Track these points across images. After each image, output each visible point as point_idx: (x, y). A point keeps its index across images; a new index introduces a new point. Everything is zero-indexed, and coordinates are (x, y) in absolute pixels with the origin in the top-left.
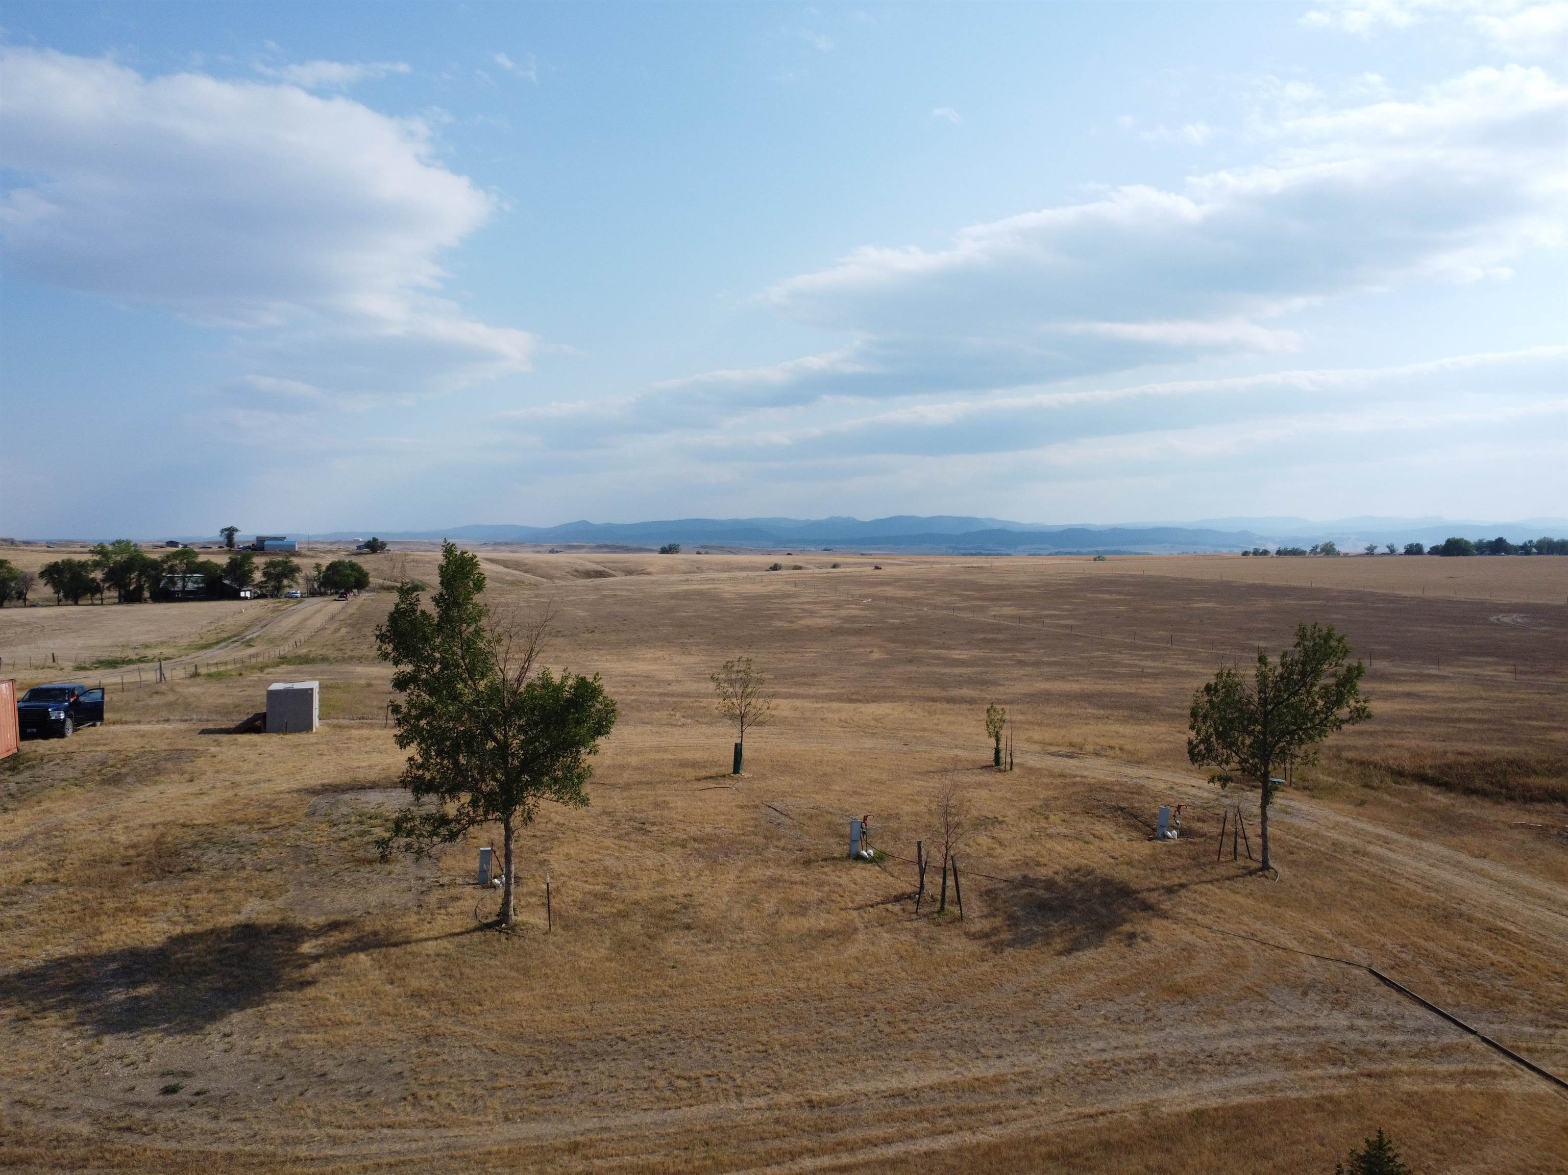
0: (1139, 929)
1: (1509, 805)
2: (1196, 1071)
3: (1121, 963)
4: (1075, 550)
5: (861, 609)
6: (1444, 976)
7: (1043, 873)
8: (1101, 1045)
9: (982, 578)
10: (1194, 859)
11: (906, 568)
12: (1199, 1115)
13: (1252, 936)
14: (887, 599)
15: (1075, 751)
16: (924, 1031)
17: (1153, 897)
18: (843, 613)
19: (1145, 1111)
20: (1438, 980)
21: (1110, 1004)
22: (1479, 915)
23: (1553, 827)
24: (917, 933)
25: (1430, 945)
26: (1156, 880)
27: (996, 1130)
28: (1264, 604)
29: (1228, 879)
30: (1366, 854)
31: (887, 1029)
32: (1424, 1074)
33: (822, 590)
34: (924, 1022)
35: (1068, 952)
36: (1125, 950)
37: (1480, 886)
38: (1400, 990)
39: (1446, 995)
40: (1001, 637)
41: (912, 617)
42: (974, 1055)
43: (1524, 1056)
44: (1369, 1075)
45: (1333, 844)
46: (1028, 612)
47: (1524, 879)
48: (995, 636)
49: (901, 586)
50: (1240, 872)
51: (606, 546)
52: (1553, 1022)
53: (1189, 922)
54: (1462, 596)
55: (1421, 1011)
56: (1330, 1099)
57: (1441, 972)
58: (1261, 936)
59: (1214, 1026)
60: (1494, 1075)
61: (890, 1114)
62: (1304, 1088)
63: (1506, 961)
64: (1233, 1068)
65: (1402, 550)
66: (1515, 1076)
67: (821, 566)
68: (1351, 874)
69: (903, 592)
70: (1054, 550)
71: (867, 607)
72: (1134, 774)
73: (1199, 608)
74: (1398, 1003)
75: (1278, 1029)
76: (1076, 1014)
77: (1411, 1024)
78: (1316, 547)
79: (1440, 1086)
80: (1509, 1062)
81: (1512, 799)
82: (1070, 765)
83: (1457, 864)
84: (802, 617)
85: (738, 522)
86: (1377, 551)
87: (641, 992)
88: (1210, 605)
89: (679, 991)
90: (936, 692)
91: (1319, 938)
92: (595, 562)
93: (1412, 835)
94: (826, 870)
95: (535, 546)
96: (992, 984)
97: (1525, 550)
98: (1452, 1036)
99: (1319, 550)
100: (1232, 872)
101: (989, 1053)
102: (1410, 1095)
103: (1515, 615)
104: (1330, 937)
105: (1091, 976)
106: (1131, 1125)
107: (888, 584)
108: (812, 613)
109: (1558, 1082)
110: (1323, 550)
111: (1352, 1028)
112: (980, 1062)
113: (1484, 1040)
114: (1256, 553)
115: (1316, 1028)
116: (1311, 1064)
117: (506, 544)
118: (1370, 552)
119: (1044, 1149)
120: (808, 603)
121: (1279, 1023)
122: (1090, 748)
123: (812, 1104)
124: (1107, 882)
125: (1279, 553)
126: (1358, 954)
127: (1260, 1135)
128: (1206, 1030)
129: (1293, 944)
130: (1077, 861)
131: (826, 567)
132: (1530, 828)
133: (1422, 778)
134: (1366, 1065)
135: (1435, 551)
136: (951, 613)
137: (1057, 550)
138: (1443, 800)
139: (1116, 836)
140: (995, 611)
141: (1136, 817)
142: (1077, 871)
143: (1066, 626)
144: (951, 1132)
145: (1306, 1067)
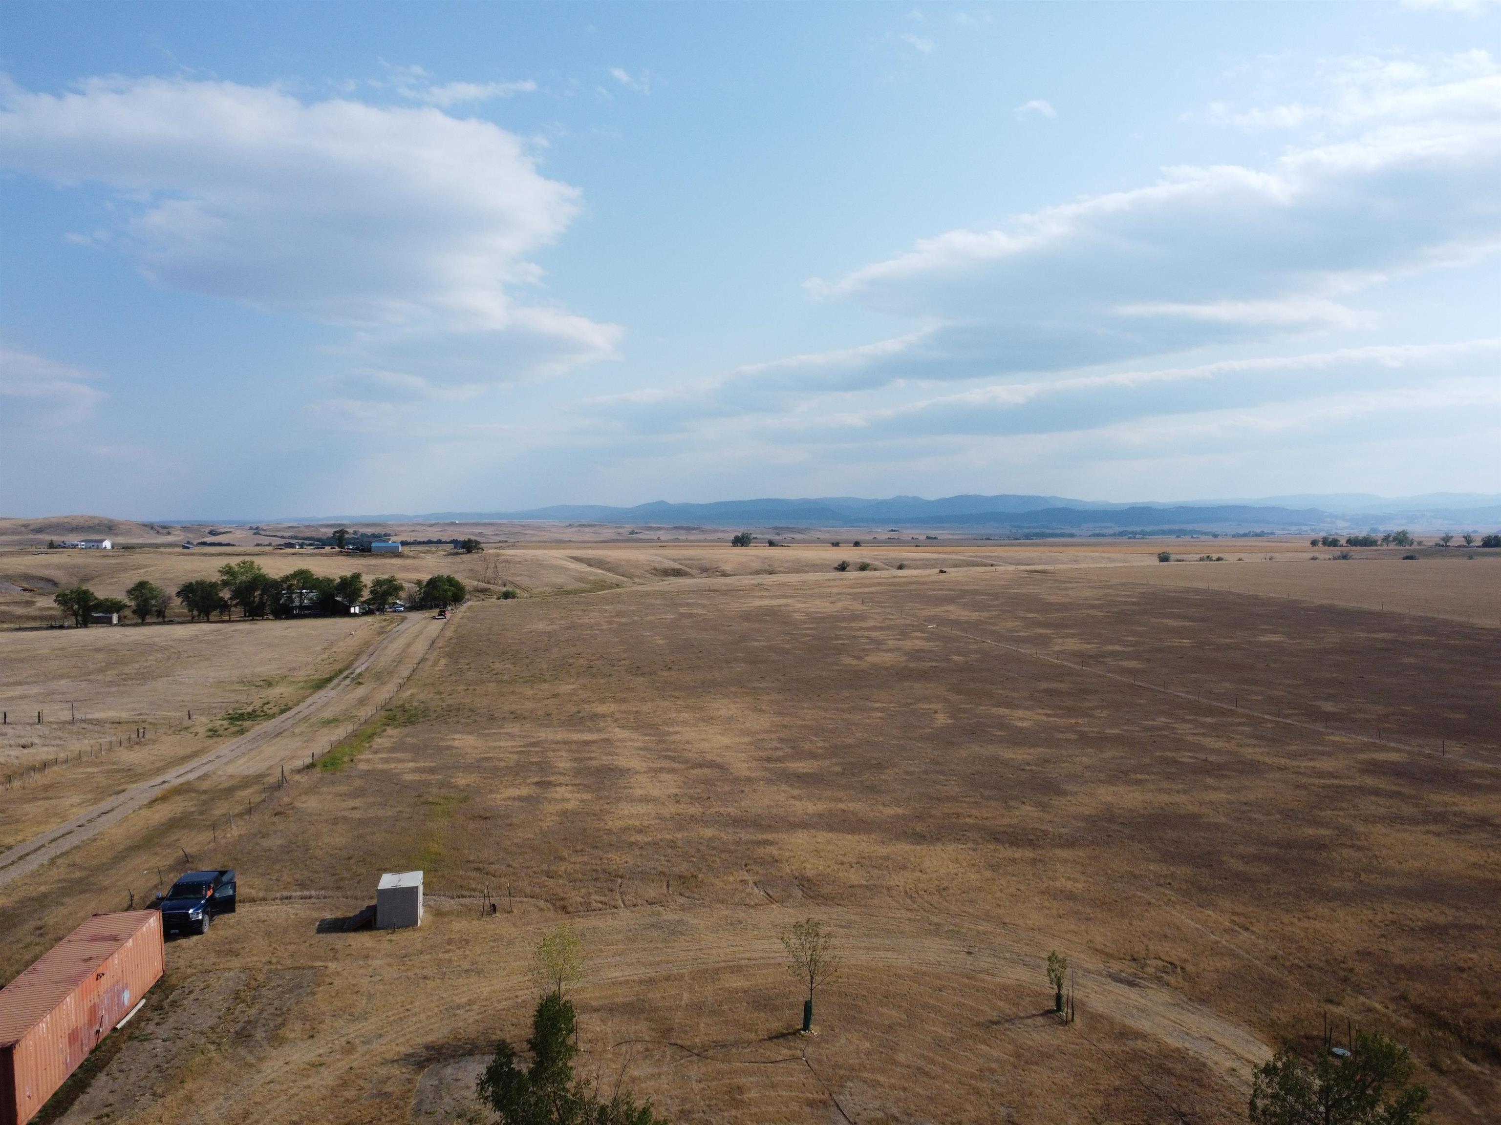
11: (971, 571)
14: (952, 624)
18: (909, 645)
28: (1332, 638)
40: (1063, 688)
41: (976, 652)
46: (1091, 647)
48: (1057, 685)
49: (966, 603)
67: (888, 565)
70: (1118, 529)
71: (933, 637)
78: (1389, 536)
84: (869, 651)
85: (807, 501)
86: (1452, 542)
88: (1276, 638)
92: (671, 559)
95: (616, 527)
99: (1391, 539)
107: (953, 599)
108: (878, 645)
110: (1395, 539)
114: (1326, 541)
117: (590, 526)
118: (1444, 544)
120: (874, 629)
125: (1350, 543)
131: (894, 568)
136: (1015, 647)
137: (1121, 529)
140: (1058, 644)
143: (1129, 671)
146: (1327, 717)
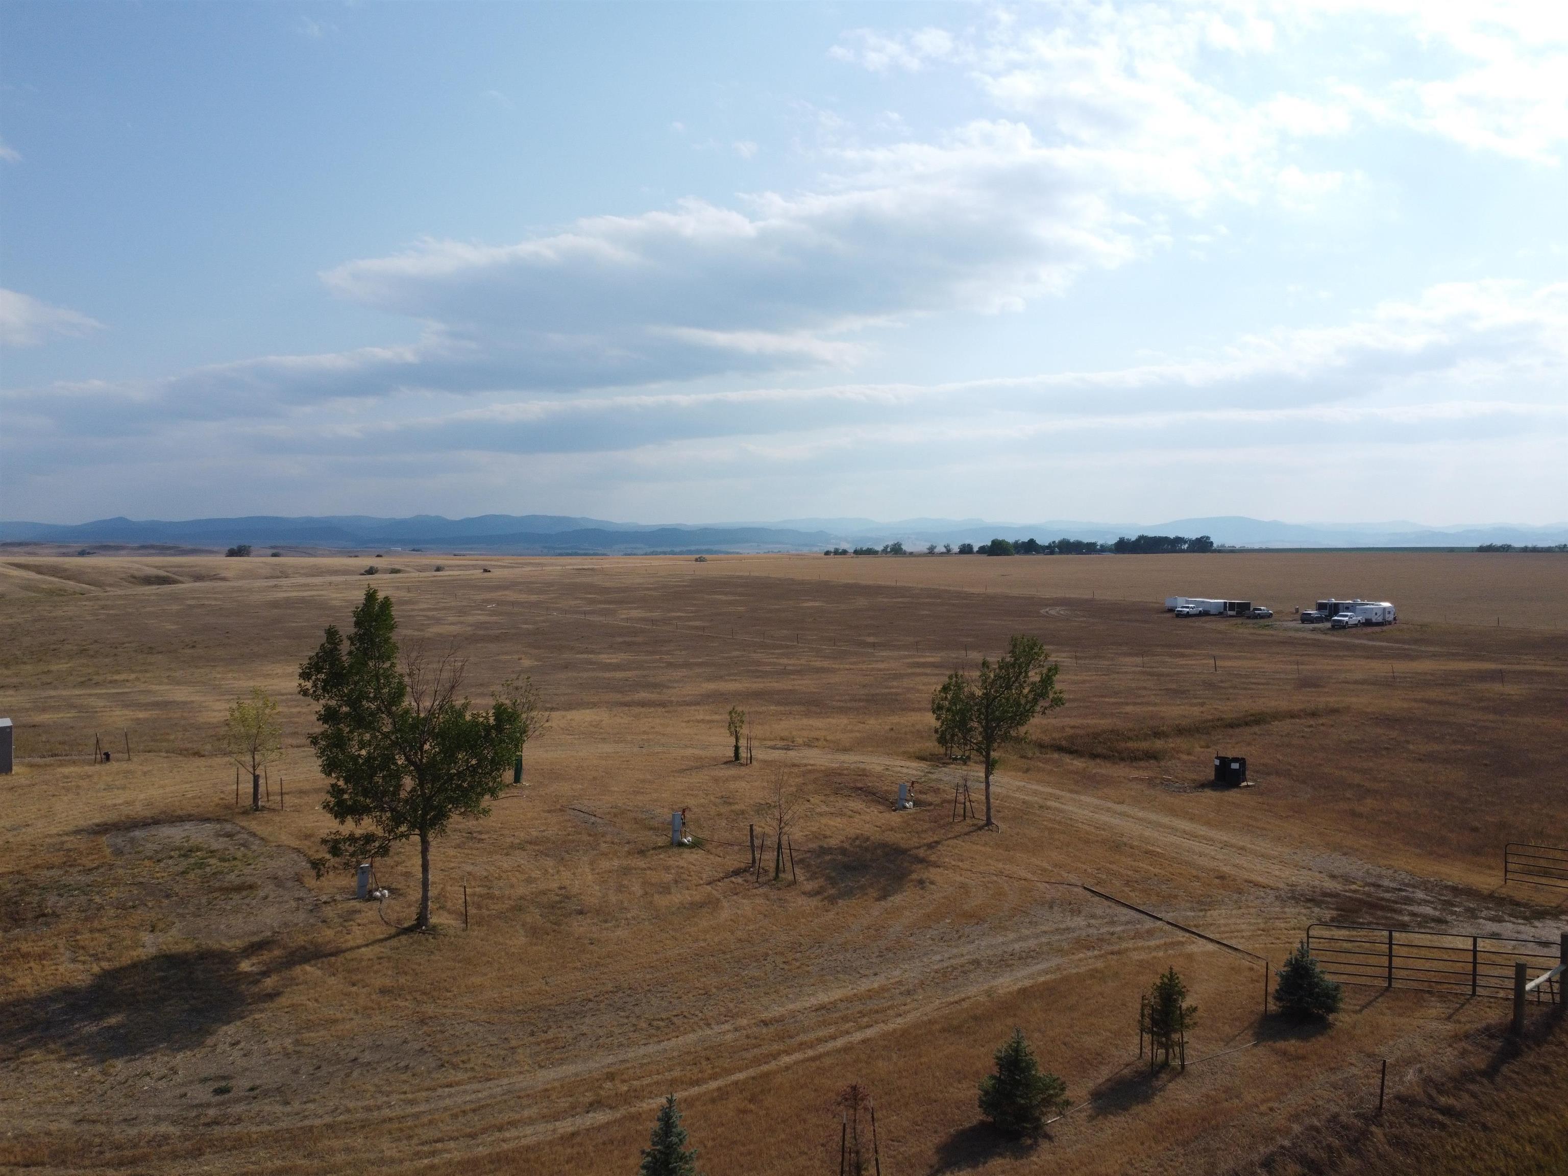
0: (924, 877)
1: (1122, 765)
2: (1008, 966)
3: (923, 901)
4: (669, 550)
5: (491, 615)
6: (1129, 886)
7: (833, 842)
8: (938, 957)
9: (597, 580)
10: (935, 822)
11: (517, 571)
12: (1023, 992)
13: (1000, 873)
14: (513, 604)
15: (789, 745)
16: (813, 964)
17: (921, 853)
18: (471, 619)
19: (989, 993)
20: (1126, 889)
21: (930, 931)
22: (1136, 843)
23: (1156, 778)
24: (767, 897)
25: (1114, 867)
26: (915, 840)
27: (899, 1020)
28: (862, 602)
29: (966, 834)
30: (1048, 808)
31: (786, 967)
32: (1143, 948)
33: (441, 596)
34: (809, 958)
35: (884, 897)
36: (921, 892)
37: (1128, 824)
38: (1107, 898)
39: (1135, 898)
40: (639, 639)
41: (544, 621)
42: (858, 976)
43: (1194, 930)
44: (1112, 953)
45: (1023, 802)
46: (656, 615)
47: (1153, 817)
48: (633, 639)
49: (521, 590)
50: (972, 828)
51: (152, 547)
52: (1202, 907)
53: (955, 868)
54: (1015, 592)
55: (1125, 911)
56: (1096, 971)
57: (1127, 883)
58: (1007, 872)
59: (1006, 936)
60: (1182, 943)
61: (824, 1021)
62: (1077, 967)
63: (1163, 872)
64: (1029, 960)
65: (956, 549)
66: (1194, 943)
67: (422, 569)
68: (1045, 823)
69: (524, 596)
70: (649, 550)
71: (493, 613)
72: (851, 760)
73: (808, 608)
74: (1110, 907)
75: (1045, 932)
76: (911, 939)
77: (1123, 919)
78: (887, 547)
79: (1154, 954)
80: (1187, 935)
81: (1122, 759)
82: (793, 755)
83: (1108, 810)
84: (429, 625)
85: (310, 520)
86: (936, 550)
87: (579, 964)
88: (817, 604)
89: (609, 960)
90: (618, 697)
91: (1045, 870)
92: (156, 567)
93: (1071, 791)
94: (662, 856)
95: (59, 547)
96: (843, 927)
97: (1050, 549)
98: (1149, 924)
99: (889, 550)
100: (967, 829)
101: (867, 972)
102: (1141, 961)
103: (1058, 609)
104: (1050, 868)
105: (907, 913)
106: (984, 1005)
107: (506, 588)
108: (438, 621)
109: (1218, 943)
110: (892, 550)
111: (1089, 926)
112: (864, 980)
113: (1169, 923)
114: (836, 552)
115: (1068, 929)
116: (1074, 951)
117: (20, 544)
118: (931, 552)
119: (938, 1027)
120: (429, 609)
121: (1044, 928)
122: (800, 741)
123: (765, 1023)
124: (884, 845)
125: (857, 552)
126: (1073, 878)
127: (1065, 997)
128: (1000, 939)
129: (1029, 876)
130: (852, 832)
131: (431, 570)
132: (1142, 780)
133: (1060, 749)
134: (1107, 948)
135: (983, 550)
136: (582, 617)
137: (652, 550)
138: (1078, 764)
139: (868, 810)
140: (623, 614)
141: (874, 794)
142: (857, 838)
143: (696, 628)
144: (872, 1025)
145: (1073, 954)
146: (874, 645)
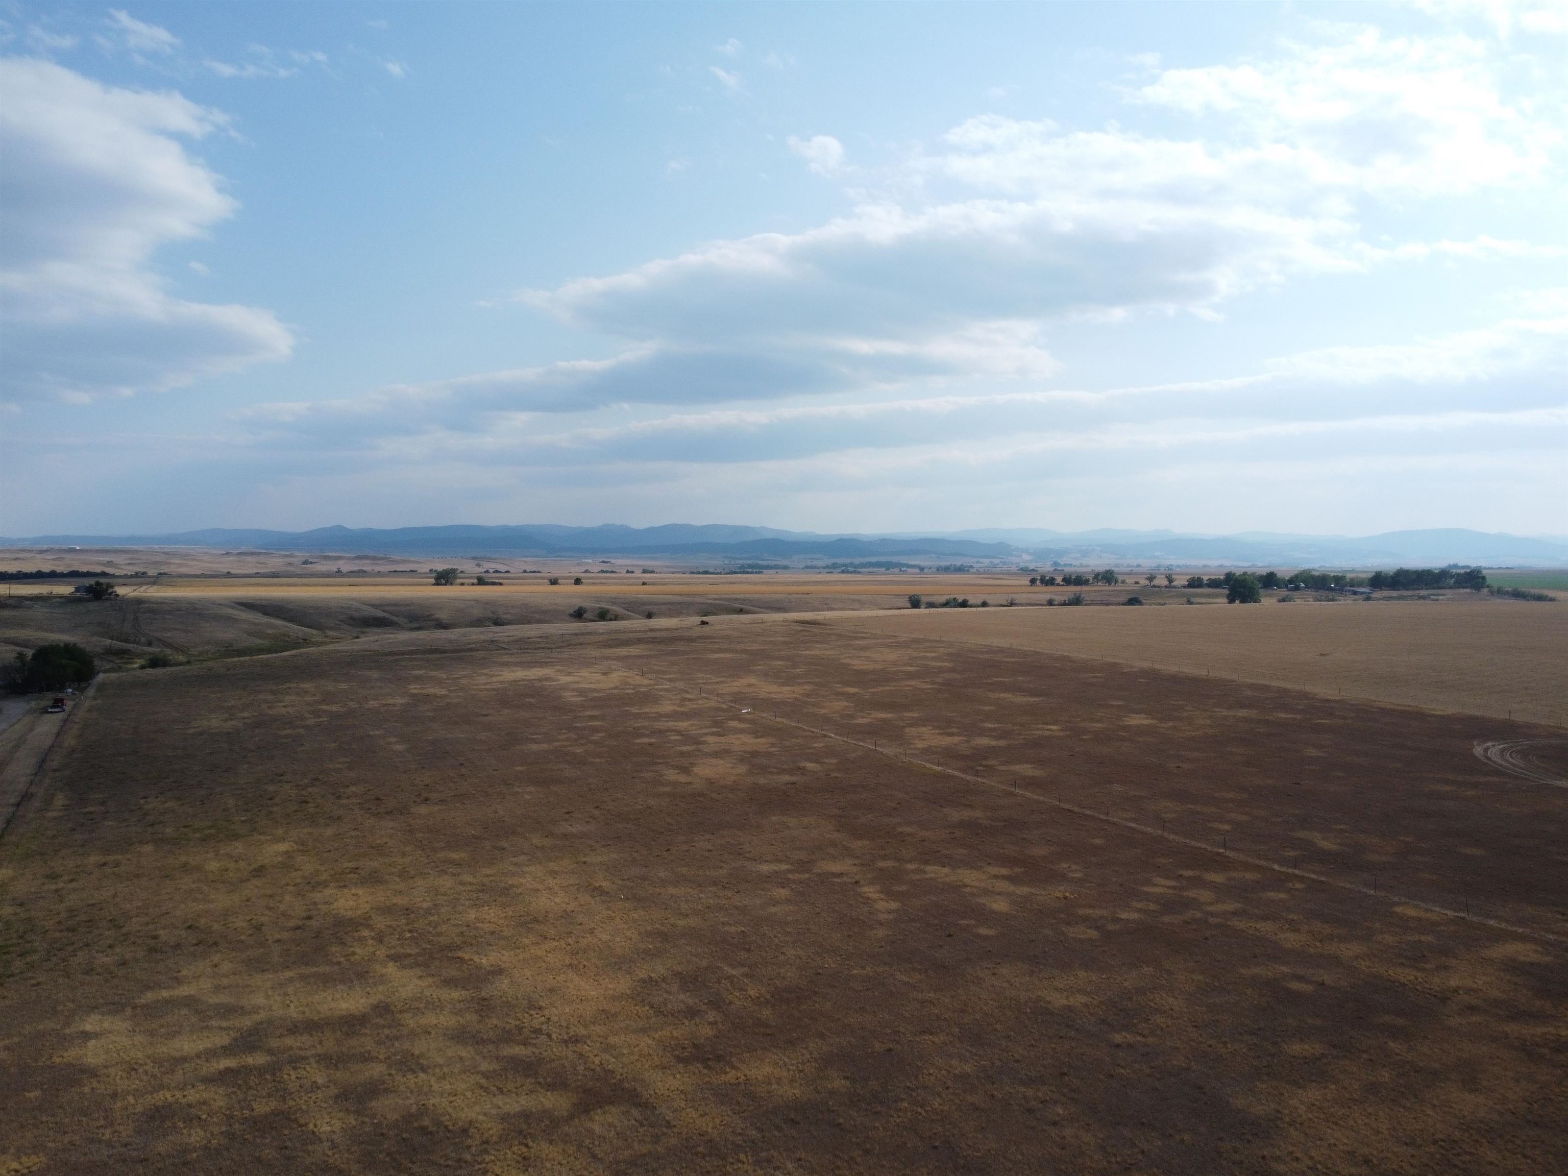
5: (752, 733)
18: (735, 743)
28: (1199, 717)
48: (971, 814)
70: (829, 561)
71: (756, 728)
73: (1140, 729)
84: (690, 755)
85: (506, 528)
88: (1144, 720)
92: (373, 606)
95: (286, 556)
99: (1100, 578)
117: (252, 554)
120: (677, 715)
140: (915, 736)
